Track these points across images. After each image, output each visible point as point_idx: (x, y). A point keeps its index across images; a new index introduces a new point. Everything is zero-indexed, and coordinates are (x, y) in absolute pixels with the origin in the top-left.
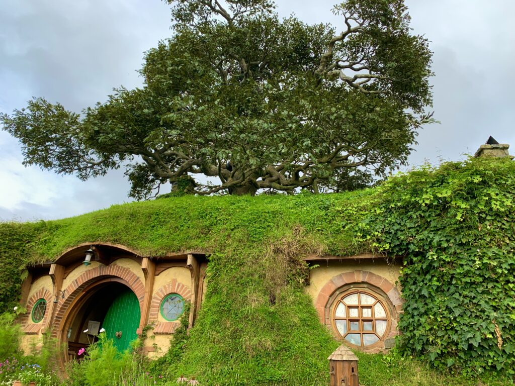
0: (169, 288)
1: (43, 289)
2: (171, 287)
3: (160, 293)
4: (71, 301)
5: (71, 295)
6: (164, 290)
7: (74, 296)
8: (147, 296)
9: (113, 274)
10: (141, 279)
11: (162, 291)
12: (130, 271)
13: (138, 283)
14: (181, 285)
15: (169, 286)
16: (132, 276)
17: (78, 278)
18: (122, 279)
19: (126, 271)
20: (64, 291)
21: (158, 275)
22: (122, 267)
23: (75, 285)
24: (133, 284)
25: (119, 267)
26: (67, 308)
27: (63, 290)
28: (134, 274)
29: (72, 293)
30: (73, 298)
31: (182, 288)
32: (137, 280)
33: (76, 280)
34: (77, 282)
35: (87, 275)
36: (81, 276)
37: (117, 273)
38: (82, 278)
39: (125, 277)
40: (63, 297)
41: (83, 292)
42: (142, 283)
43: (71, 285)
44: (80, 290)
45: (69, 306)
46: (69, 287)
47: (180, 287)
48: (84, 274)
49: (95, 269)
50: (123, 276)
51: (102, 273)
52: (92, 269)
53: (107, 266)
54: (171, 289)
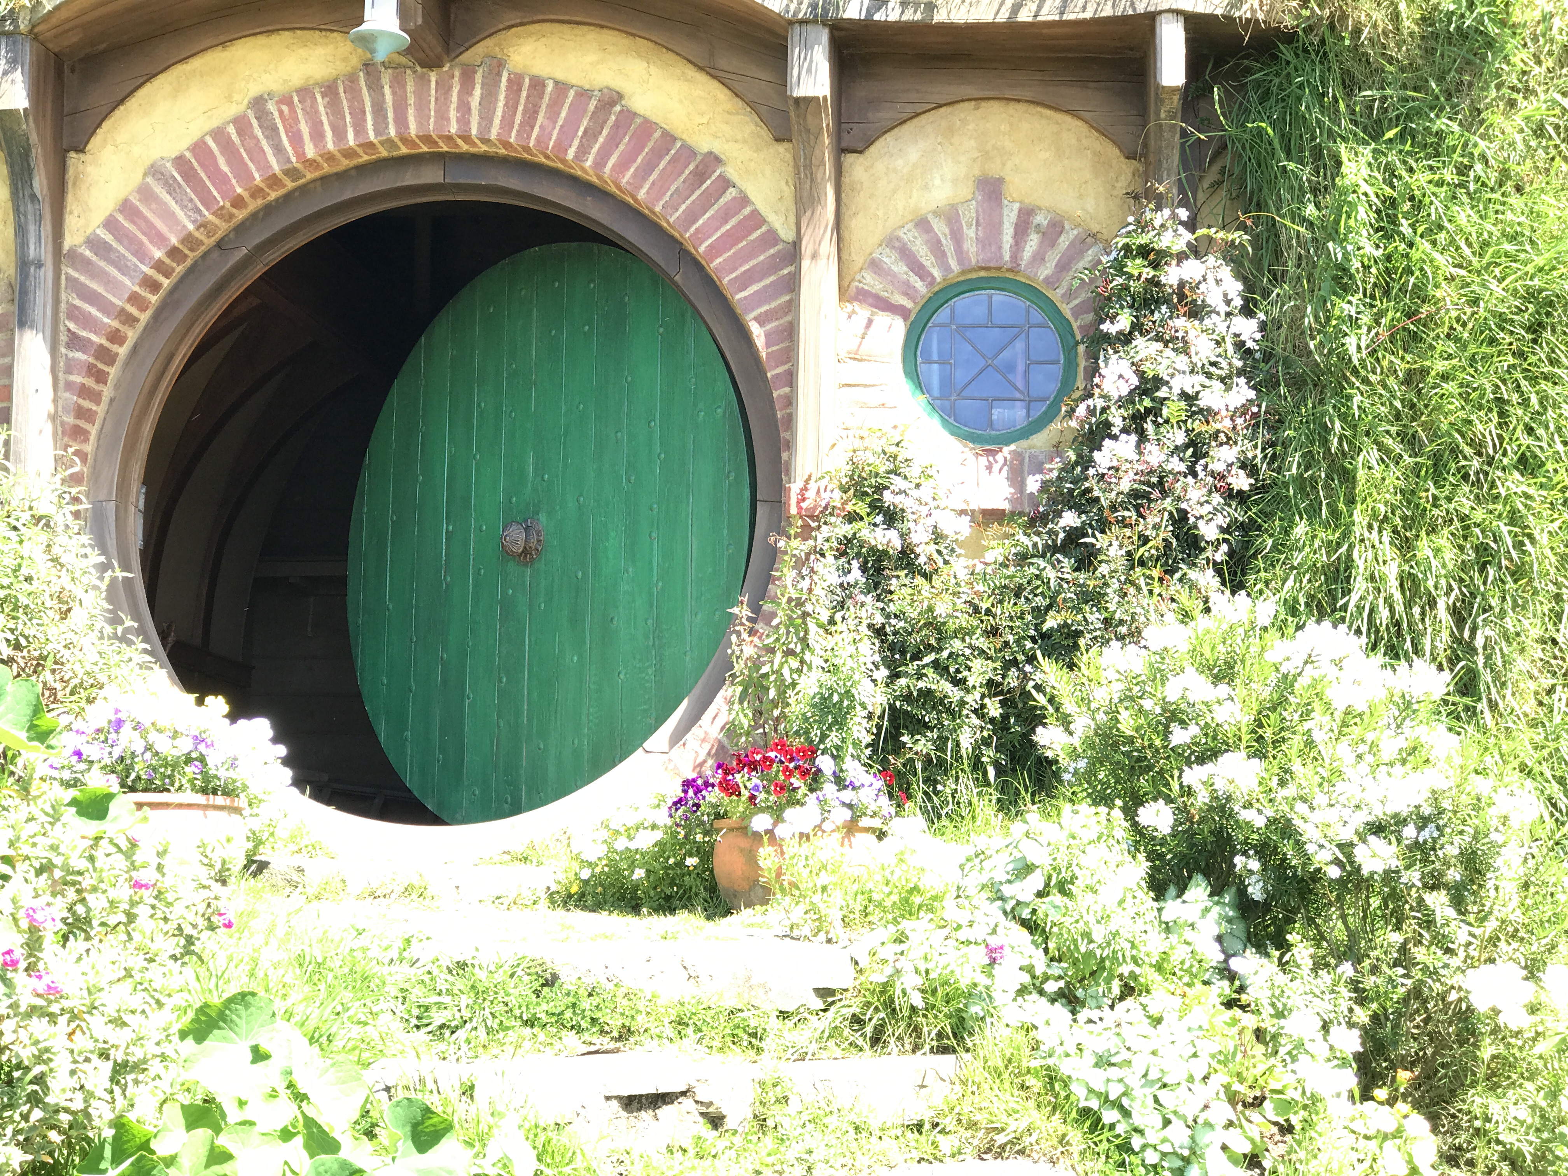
0: (957, 237)
2: (970, 233)
3: (900, 269)
6: (921, 250)
10: (731, 172)
11: (906, 254)
12: (630, 112)
13: (713, 195)
14: (1040, 220)
15: (955, 226)
16: (658, 152)
17: (199, 147)
19: (602, 110)
21: (859, 151)
22: (562, 83)
23: (180, 198)
25: (538, 84)
28: (669, 138)
31: (1048, 241)
32: (700, 176)
33: (181, 162)
34: (192, 179)
35: (271, 131)
36: (218, 134)
38: (228, 148)
42: (744, 200)
43: (144, 192)
46: (126, 207)
47: (1035, 234)
48: (241, 122)
49: (330, 89)
50: (583, 151)
51: (401, 120)
52: (305, 92)
53: (433, 76)
54: (971, 248)
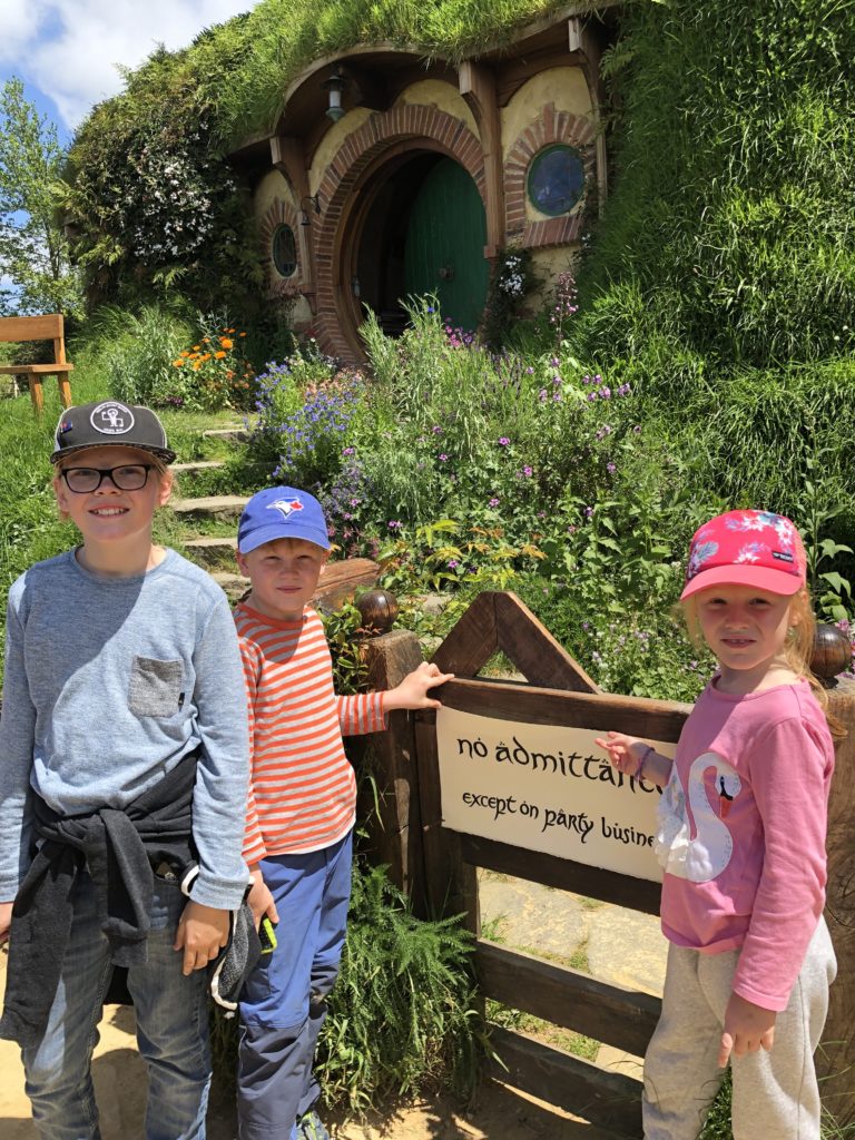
0: (539, 133)
1: (276, 201)
2: (543, 130)
3: (520, 151)
4: (337, 217)
5: (331, 203)
6: (527, 142)
7: (341, 205)
8: (489, 165)
9: (404, 131)
10: (467, 125)
11: (522, 145)
12: (439, 111)
13: (463, 139)
14: (567, 118)
15: (538, 128)
16: (448, 124)
17: (335, 159)
18: (426, 138)
19: (431, 113)
20: (317, 196)
21: (506, 105)
22: (420, 106)
23: (333, 179)
24: (452, 146)
25: (414, 108)
26: (334, 234)
27: (313, 195)
28: (451, 117)
29: (334, 198)
30: (339, 210)
31: (570, 126)
32: (460, 131)
33: (332, 166)
34: (335, 171)
35: (350, 147)
36: (339, 153)
37: (412, 126)
38: (342, 157)
39: (433, 132)
40: (318, 210)
41: (354, 191)
42: (473, 136)
43: (325, 180)
44: (348, 187)
45: (336, 228)
46: (322, 186)
47: (565, 124)
48: (343, 146)
49: (362, 128)
50: (428, 130)
51: (381, 135)
52: (357, 131)
53: (387, 114)
54: (543, 136)
